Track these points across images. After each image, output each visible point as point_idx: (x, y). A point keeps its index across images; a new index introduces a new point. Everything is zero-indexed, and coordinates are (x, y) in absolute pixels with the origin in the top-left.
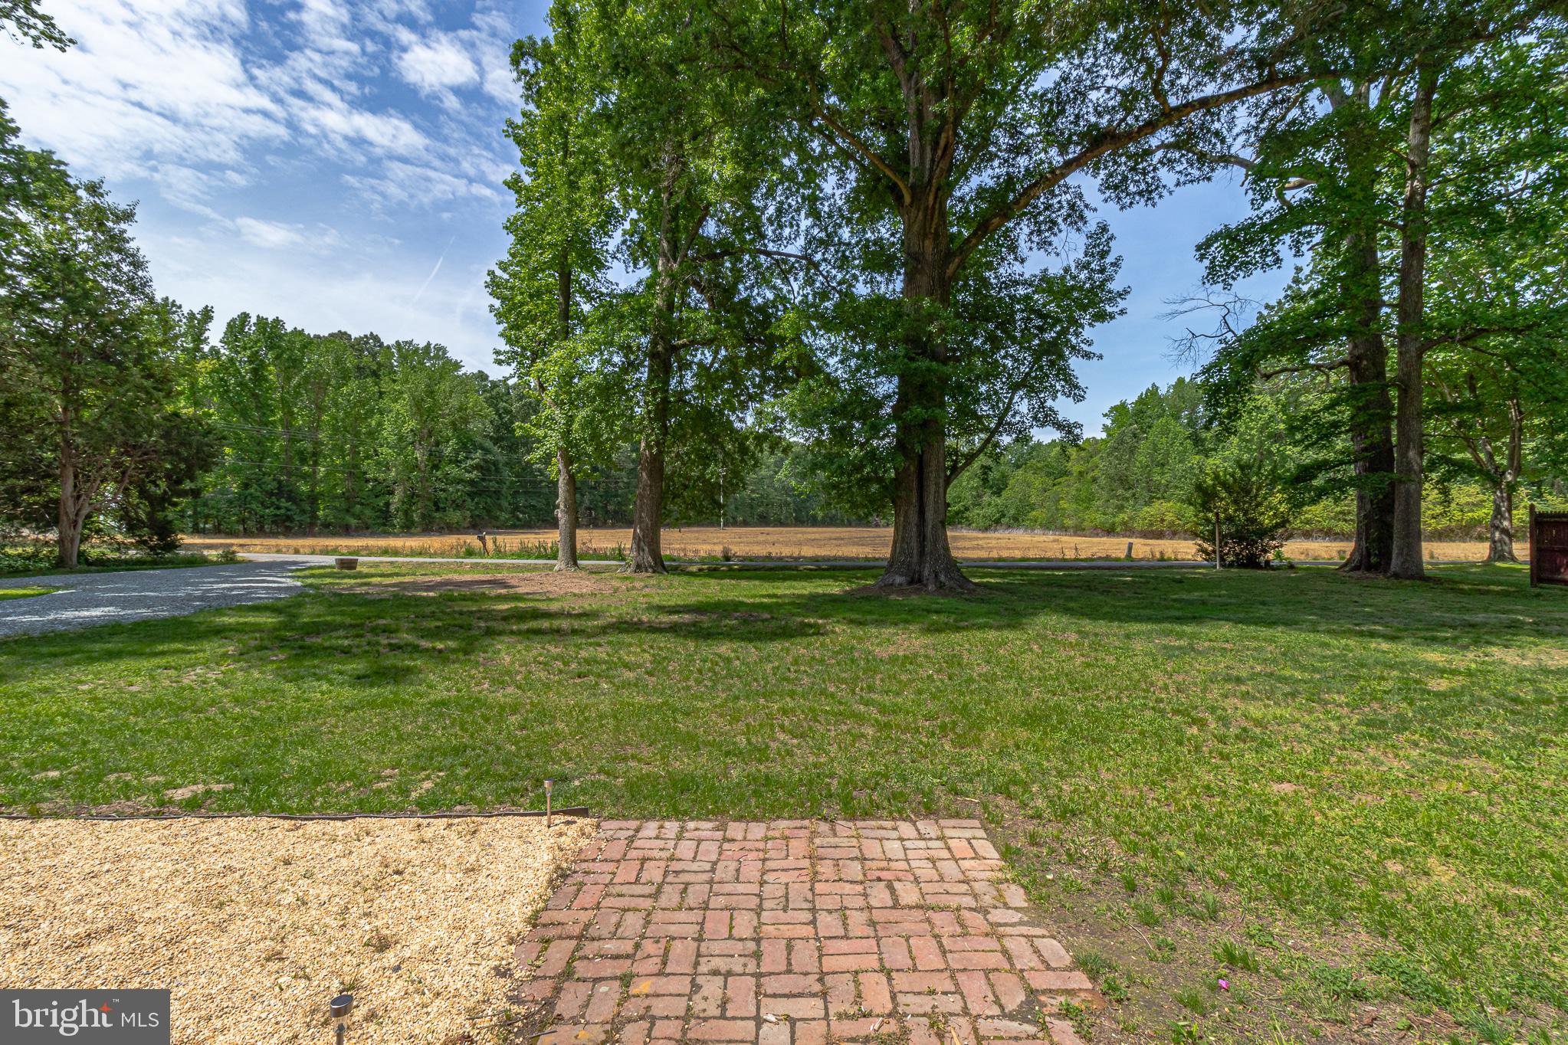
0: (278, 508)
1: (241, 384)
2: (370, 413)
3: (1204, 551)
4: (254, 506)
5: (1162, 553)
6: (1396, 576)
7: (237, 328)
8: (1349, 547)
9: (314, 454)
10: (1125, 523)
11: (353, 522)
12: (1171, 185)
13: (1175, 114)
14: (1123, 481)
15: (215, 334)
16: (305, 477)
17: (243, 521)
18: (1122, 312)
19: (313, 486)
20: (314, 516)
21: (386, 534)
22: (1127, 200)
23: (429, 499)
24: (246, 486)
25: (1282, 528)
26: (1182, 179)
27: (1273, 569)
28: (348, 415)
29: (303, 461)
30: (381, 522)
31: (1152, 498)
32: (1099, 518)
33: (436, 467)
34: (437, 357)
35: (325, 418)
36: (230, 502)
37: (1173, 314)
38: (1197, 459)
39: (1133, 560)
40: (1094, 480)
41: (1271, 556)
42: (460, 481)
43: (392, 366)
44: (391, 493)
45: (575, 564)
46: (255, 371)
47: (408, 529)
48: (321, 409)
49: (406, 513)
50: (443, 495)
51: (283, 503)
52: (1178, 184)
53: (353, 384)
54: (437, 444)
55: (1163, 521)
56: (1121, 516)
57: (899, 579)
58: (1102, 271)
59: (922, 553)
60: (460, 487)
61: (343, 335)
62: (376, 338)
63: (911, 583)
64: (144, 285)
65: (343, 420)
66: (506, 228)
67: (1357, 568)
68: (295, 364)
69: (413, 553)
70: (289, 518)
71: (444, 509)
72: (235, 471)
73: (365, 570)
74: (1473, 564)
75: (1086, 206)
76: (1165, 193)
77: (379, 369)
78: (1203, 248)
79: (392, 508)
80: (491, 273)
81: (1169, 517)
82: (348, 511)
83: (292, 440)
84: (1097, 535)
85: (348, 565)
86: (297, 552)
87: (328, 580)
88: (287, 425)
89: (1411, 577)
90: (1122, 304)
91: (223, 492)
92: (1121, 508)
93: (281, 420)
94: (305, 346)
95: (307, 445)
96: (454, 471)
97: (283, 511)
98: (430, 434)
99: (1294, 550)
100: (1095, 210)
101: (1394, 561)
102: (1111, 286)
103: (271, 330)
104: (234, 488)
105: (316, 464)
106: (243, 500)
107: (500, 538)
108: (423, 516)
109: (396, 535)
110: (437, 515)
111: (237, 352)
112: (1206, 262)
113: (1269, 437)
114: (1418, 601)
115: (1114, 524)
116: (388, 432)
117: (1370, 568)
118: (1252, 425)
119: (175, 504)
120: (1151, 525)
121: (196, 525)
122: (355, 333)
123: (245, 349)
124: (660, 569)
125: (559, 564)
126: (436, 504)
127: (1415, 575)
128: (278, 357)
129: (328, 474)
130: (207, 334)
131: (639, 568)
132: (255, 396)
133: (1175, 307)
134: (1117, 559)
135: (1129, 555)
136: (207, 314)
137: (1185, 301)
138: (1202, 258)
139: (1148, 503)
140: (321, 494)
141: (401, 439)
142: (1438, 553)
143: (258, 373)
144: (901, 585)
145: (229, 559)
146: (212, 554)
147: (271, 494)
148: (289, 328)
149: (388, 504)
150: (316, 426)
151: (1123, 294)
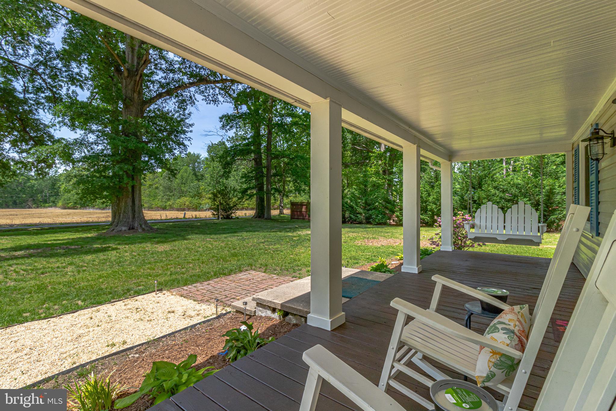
3: (214, 214)
5: (196, 216)
6: (266, 219)
8: (255, 211)
10: (170, 206)
12: (222, 101)
13: (224, 81)
14: (169, 189)
18: (191, 131)
22: (209, 102)
25: (235, 207)
26: (225, 101)
27: (233, 219)
31: (181, 196)
32: (160, 204)
37: (206, 135)
38: (196, 182)
39: (187, 219)
40: (157, 188)
41: (233, 215)
52: (223, 102)
55: (185, 204)
56: (169, 203)
57: (124, 228)
58: (184, 115)
59: (134, 217)
63: (129, 229)
67: (256, 217)
74: (276, 216)
75: (195, 99)
76: (220, 103)
78: (221, 118)
81: (187, 203)
84: (159, 210)
89: (269, 219)
90: (191, 129)
92: (169, 200)
99: (240, 214)
100: (198, 101)
101: (265, 215)
102: (187, 121)
112: (222, 123)
113: (219, 176)
114: (270, 224)
115: (166, 206)
117: (259, 217)
118: (214, 172)
120: (180, 206)
127: (270, 219)
133: (207, 133)
134: (181, 219)
135: (184, 217)
137: (210, 132)
138: (221, 122)
139: (179, 198)
142: (275, 213)
144: (125, 230)
151: (191, 125)
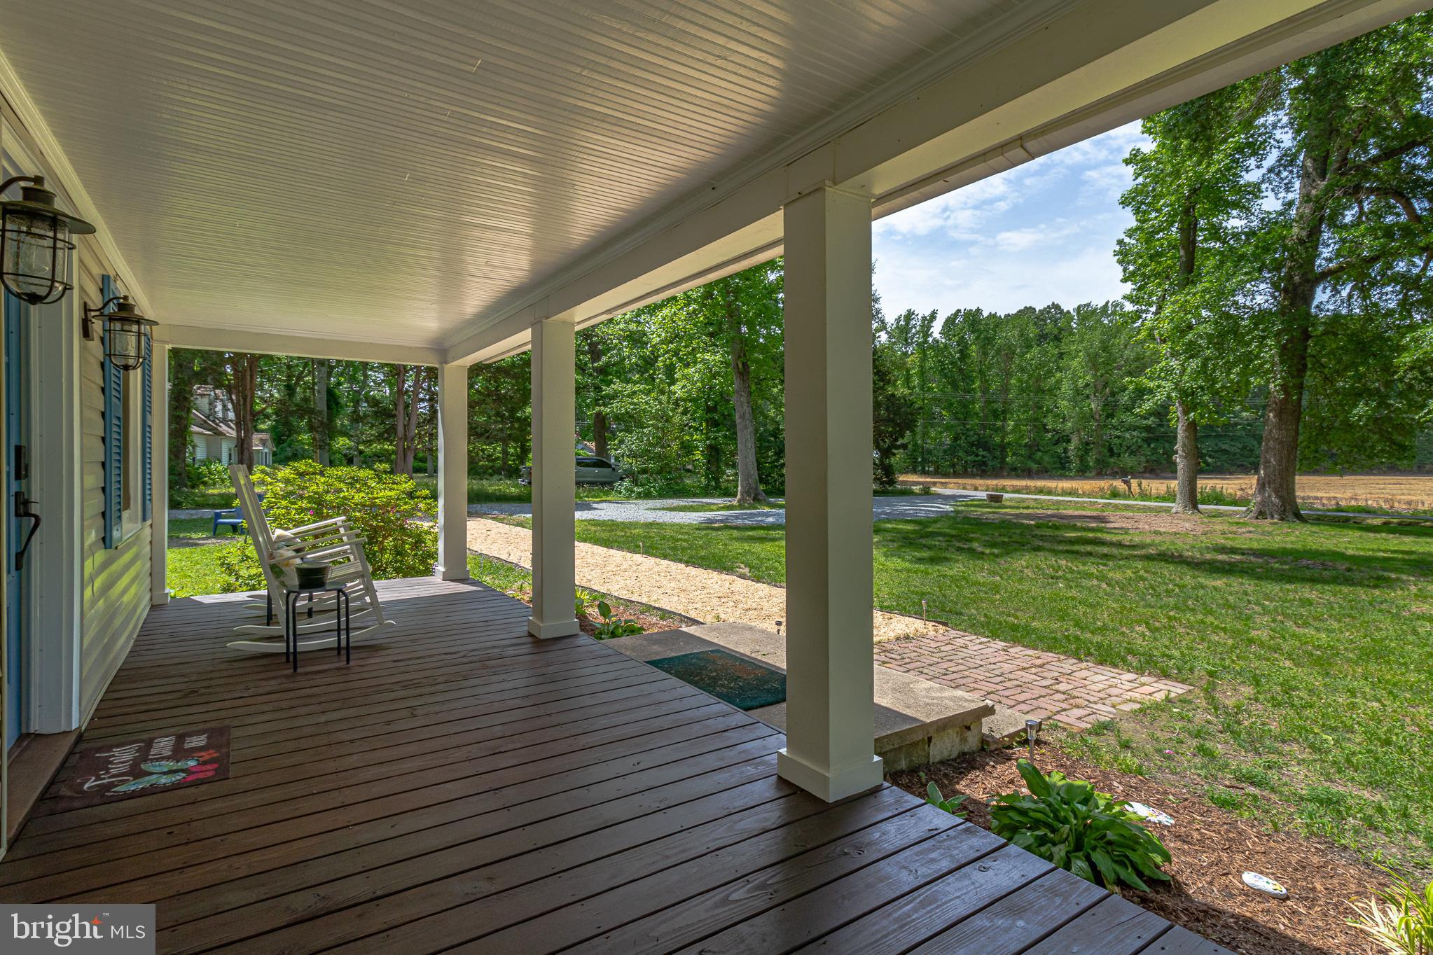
0: (977, 455)
1: (952, 363)
2: (1050, 373)
4: (960, 454)
7: (950, 321)
9: (1004, 412)
11: (1034, 466)
15: (936, 329)
16: (997, 430)
17: (953, 466)
19: (1003, 438)
20: (1003, 461)
21: (1062, 477)
23: (1104, 446)
24: (956, 439)
28: (1030, 377)
29: (996, 417)
30: (1060, 468)
33: (1112, 416)
34: (1114, 313)
35: (1013, 381)
36: (945, 451)
42: (1135, 428)
43: (1072, 328)
44: (1069, 441)
45: (1195, 507)
46: (961, 352)
47: (1082, 473)
48: (1009, 374)
49: (1082, 459)
50: (1118, 441)
51: (981, 452)
53: (1035, 350)
54: (1113, 394)
60: (1135, 433)
61: (1029, 310)
62: (1056, 307)
64: (878, 312)
65: (1027, 382)
66: (1122, 203)
68: (989, 341)
69: (1065, 493)
70: (984, 464)
71: (1119, 455)
72: (948, 428)
73: (1008, 503)
77: (1060, 333)
79: (1070, 453)
80: (1120, 242)
82: (1030, 457)
83: (988, 402)
85: (996, 499)
86: (976, 489)
87: (973, 509)
88: (985, 391)
91: (941, 444)
93: (980, 387)
94: (997, 326)
95: (999, 406)
96: (1129, 419)
97: (980, 458)
98: (1106, 385)
103: (973, 318)
104: (948, 441)
105: (1005, 420)
106: (952, 451)
107: (1145, 483)
108: (1097, 461)
109: (1072, 478)
110: (1112, 460)
111: (950, 339)
116: (1066, 388)
119: (894, 454)
121: (924, 468)
122: (1039, 307)
123: (954, 336)
124: (1291, 517)
125: (1176, 507)
126: (1111, 450)
128: (977, 339)
129: (1016, 426)
130: (932, 330)
131: (1261, 514)
132: (961, 370)
136: (933, 316)
140: (1009, 444)
141: (1077, 392)
143: (964, 355)
145: (926, 492)
146: (916, 489)
147: (972, 444)
148: (985, 314)
149: (1066, 451)
150: (1006, 389)
